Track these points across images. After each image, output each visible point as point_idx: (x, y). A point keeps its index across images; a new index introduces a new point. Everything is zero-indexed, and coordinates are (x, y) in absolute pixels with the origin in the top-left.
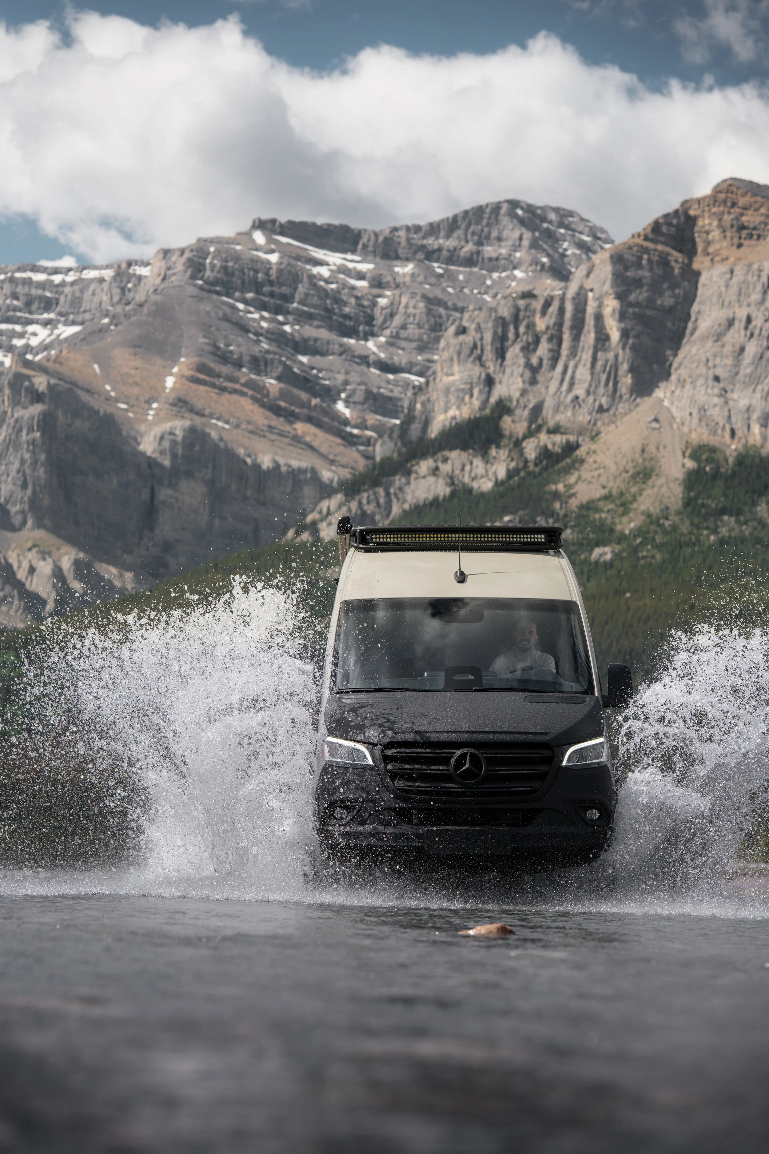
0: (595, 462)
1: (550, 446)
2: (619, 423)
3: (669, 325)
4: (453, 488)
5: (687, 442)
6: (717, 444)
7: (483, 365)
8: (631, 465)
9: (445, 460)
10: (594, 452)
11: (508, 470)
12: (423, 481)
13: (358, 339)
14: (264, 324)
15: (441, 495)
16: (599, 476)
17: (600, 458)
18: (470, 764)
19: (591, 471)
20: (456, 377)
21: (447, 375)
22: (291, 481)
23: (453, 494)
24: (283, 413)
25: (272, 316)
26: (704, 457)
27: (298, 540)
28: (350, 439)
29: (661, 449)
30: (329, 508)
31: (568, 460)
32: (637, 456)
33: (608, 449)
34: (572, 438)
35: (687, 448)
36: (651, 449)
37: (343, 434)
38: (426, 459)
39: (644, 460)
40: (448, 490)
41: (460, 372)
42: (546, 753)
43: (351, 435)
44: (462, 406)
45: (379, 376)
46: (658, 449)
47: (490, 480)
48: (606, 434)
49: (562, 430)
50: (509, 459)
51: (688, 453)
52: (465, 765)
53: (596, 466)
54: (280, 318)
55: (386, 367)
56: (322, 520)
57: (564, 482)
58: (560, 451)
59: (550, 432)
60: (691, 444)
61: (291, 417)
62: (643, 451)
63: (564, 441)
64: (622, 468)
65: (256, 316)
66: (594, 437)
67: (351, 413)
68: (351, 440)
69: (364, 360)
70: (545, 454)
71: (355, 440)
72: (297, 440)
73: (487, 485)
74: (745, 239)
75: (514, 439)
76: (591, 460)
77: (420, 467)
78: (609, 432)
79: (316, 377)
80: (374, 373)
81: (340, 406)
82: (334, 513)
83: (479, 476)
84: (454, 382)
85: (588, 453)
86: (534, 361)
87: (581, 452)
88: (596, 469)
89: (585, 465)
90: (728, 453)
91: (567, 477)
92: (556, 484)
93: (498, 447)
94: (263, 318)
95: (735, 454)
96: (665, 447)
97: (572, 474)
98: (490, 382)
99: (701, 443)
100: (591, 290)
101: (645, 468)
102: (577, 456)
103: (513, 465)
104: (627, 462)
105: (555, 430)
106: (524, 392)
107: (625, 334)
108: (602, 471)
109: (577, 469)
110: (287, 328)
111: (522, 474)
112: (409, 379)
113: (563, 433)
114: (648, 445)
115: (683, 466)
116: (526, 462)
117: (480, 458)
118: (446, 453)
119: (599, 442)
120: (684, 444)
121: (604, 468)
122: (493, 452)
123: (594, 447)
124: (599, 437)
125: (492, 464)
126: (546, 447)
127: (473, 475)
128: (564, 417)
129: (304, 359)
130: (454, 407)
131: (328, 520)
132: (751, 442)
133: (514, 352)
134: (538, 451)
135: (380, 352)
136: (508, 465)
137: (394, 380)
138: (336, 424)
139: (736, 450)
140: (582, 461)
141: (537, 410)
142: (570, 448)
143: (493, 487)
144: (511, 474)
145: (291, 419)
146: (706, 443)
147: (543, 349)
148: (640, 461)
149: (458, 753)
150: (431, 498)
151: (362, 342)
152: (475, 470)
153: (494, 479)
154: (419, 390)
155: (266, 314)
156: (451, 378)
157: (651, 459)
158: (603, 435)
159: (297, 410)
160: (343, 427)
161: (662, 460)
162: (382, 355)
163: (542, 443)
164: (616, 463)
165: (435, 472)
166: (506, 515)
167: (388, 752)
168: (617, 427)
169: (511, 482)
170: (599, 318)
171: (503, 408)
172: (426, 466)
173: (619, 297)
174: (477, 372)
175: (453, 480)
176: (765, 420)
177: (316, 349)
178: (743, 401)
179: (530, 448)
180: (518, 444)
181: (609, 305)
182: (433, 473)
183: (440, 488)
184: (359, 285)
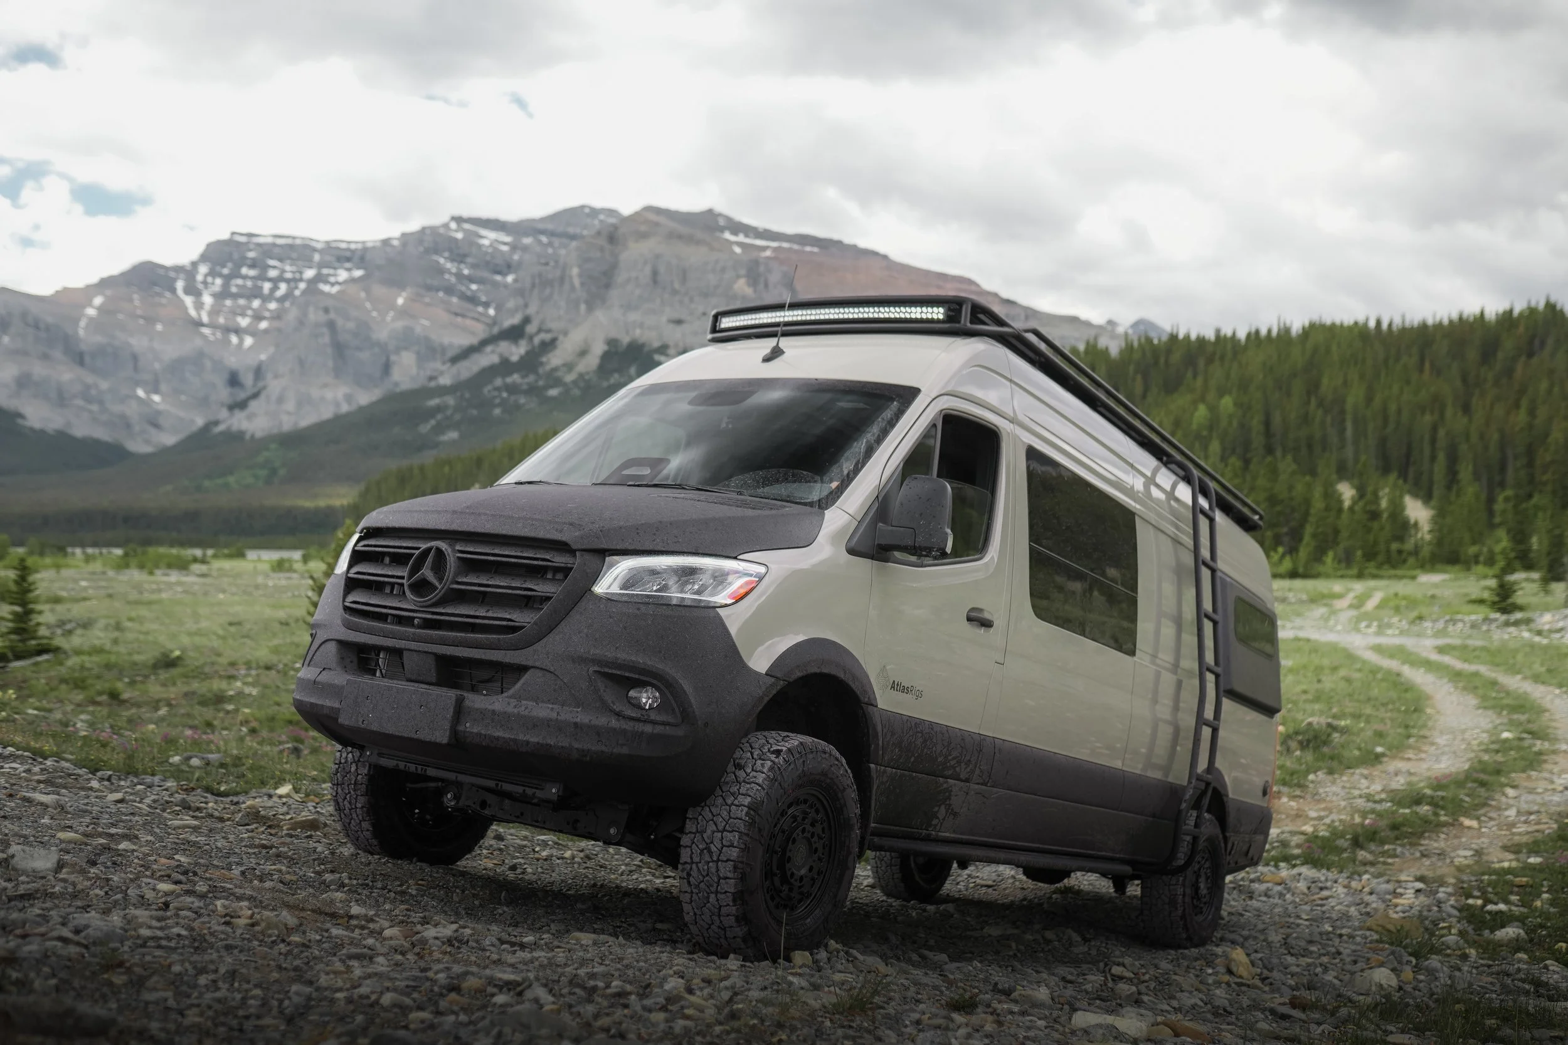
0: (563, 347)
1: (545, 339)
2: (578, 327)
3: (604, 280)
4: (500, 359)
6: (619, 338)
7: (524, 299)
8: (578, 349)
9: (499, 346)
10: (564, 342)
11: (525, 351)
12: (488, 356)
13: (502, 276)
14: (453, 269)
15: (494, 363)
17: (565, 345)
19: (560, 351)
20: (514, 304)
23: (499, 362)
24: (459, 316)
25: (457, 265)
26: (613, 345)
29: (594, 341)
30: (444, 370)
31: (551, 346)
32: (582, 345)
33: (570, 341)
34: (555, 335)
35: (606, 340)
36: (590, 341)
38: (491, 345)
39: (585, 346)
40: (497, 361)
44: (512, 318)
46: (592, 341)
47: (516, 356)
48: (571, 333)
49: (551, 331)
50: (527, 345)
51: (606, 343)
53: (563, 349)
54: (462, 266)
56: (439, 376)
57: (547, 357)
58: (548, 341)
59: (546, 332)
60: (608, 338)
62: (585, 342)
63: (551, 336)
64: (574, 350)
65: (449, 265)
66: (565, 335)
70: (542, 343)
72: (465, 330)
73: (515, 358)
74: (640, 238)
75: (530, 335)
76: (561, 347)
78: (573, 332)
79: (479, 297)
81: (491, 311)
82: (445, 372)
83: (513, 354)
84: (513, 306)
85: (560, 343)
86: (543, 297)
87: (557, 342)
88: (562, 351)
89: (558, 349)
90: (623, 343)
91: (549, 355)
92: (543, 358)
93: (522, 340)
94: (452, 266)
95: (626, 343)
96: (596, 340)
97: (552, 353)
100: (569, 263)
102: (555, 344)
103: (527, 349)
104: (577, 347)
106: (538, 312)
107: (582, 284)
108: (565, 352)
109: (554, 351)
110: (465, 271)
111: (530, 353)
113: (551, 333)
114: (588, 339)
115: (602, 349)
116: (533, 347)
117: (514, 345)
118: (500, 343)
119: (567, 337)
120: (605, 338)
121: (566, 350)
122: (520, 342)
124: (567, 335)
125: (519, 348)
126: (543, 339)
127: (510, 353)
128: (553, 325)
129: (473, 287)
131: (442, 375)
132: (635, 337)
133: (536, 292)
134: (540, 341)
136: (525, 349)
139: (627, 341)
140: (557, 347)
141: (542, 321)
142: (553, 340)
144: (527, 353)
146: (614, 337)
149: (424, 546)
150: (489, 365)
152: (511, 351)
153: (518, 356)
155: (454, 264)
157: (588, 346)
158: (569, 334)
159: (467, 314)
161: (593, 346)
164: (572, 348)
168: (576, 329)
169: (524, 357)
170: (571, 277)
171: (527, 320)
172: (489, 349)
173: (580, 266)
174: (520, 301)
175: (501, 356)
176: (641, 326)
177: (480, 281)
178: (633, 316)
179: (537, 341)
180: (531, 338)
181: (575, 271)
182: (493, 352)
183: (495, 359)
184: (505, 248)
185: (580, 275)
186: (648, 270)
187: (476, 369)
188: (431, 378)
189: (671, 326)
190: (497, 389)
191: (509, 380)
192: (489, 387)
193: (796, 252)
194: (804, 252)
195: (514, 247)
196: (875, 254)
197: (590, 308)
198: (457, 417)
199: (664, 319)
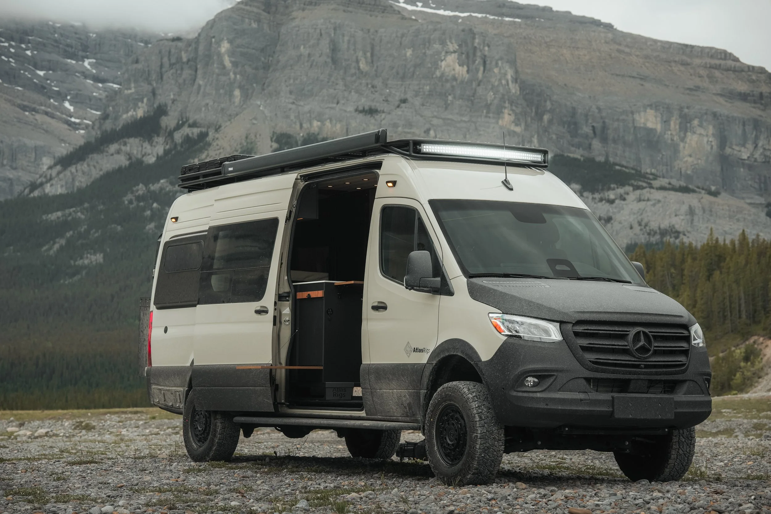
0: (218, 145)
1: (190, 135)
2: (232, 120)
3: (263, 59)
4: (130, 161)
5: (273, 132)
6: (291, 133)
7: (150, 84)
8: (239, 146)
9: (125, 144)
10: (217, 139)
11: (165, 150)
12: (111, 157)
13: (77, 60)
14: (12, 50)
15: (124, 165)
16: (220, 153)
17: (220, 142)
19: (215, 150)
20: (133, 90)
21: (127, 89)
22: (34, 154)
23: (131, 165)
24: (28, 109)
25: (18, 44)
26: (284, 141)
27: (32, 195)
28: (74, 126)
29: (258, 136)
30: (51, 175)
31: (201, 144)
32: (243, 141)
33: (226, 137)
34: (204, 130)
35: (273, 135)
36: (252, 136)
37: (69, 123)
38: (113, 143)
39: (247, 143)
40: (127, 163)
41: (135, 87)
43: (75, 123)
44: (137, 109)
45: (92, 85)
46: (256, 136)
47: (154, 156)
48: (225, 127)
49: (198, 125)
50: (165, 143)
51: (274, 139)
53: (218, 147)
54: (23, 46)
55: (97, 79)
56: (47, 182)
57: (198, 157)
58: (196, 138)
59: (190, 126)
60: (276, 133)
61: (33, 111)
62: (247, 138)
63: (199, 132)
64: (234, 149)
65: (6, 44)
66: (218, 129)
67: (74, 109)
69: (82, 74)
70: (187, 139)
71: (77, 126)
72: (38, 127)
73: (151, 160)
74: (308, 5)
75: (168, 130)
76: (215, 144)
77: (109, 148)
78: (226, 126)
79: (50, 85)
80: (90, 83)
81: (67, 104)
82: (54, 178)
83: (147, 154)
84: (132, 94)
85: (213, 140)
86: (181, 81)
87: (209, 139)
88: (218, 149)
89: (212, 147)
90: (298, 139)
91: (200, 155)
92: (194, 159)
93: (158, 136)
94: (11, 46)
95: (302, 139)
96: (260, 135)
97: (203, 153)
98: (154, 94)
99: (282, 132)
100: (214, 37)
101: (248, 149)
102: (206, 141)
103: (168, 147)
104: (237, 145)
105: (194, 125)
106: (174, 101)
107: (235, 64)
108: (221, 150)
109: (207, 150)
110: (29, 53)
111: (173, 152)
112: (112, 86)
113: (198, 127)
114: (250, 134)
115: (271, 146)
116: (176, 145)
117: (147, 142)
118: (127, 140)
119: (220, 132)
120: (272, 133)
121: (223, 148)
122: (156, 139)
123: (217, 136)
124: (221, 129)
125: (155, 146)
126: (188, 135)
127: (143, 153)
128: (199, 117)
129: (41, 73)
130: (132, 110)
131: (51, 182)
132: (312, 131)
133: (168, 75)
134: (183, 138)
135: (93, 69)
136: (164, 147)
137: (102, 87)
138: (64, 116)
139: (303, 136)
140: (209, 145)
141: (183, 112)
142: (203, 136)
143: (156, 161)
144: (167, 152)
145: (34, 113)
146: (285, 132)
147: (186, 74)
148: (245, 144)
150: (117, 168)
151: (81, 63)
152: (144, 150)
153: (156, 156)
155: (13, 43)
156: (129, 91)
157: (252, 143)
158: (223, 128)
159: (38, 107)
160: (69, 118)
161: (258, 143)
162: (94, 71)
163: (185, 134)
164: (230, 146)
166: (162, 179)
168: (231, 123)
169: (167, 158)
170: (219, 55)
171: (161, 111)
172: (113, 148)
173: (230, 42)
174: (146, 88)
175: (130, 156)
176: (320, 118)
177: (50, 67)
178: (307, 106)
179: (178, 137)
180: (170, 134)
181: (225, 47)
182: (118, 152)
183: (122, 161)
185: (231, 53)
186: (325, 46)
187: (96, 174)
188: (34, 186)
189: (361, 116)
190: (139, 199)
191: (154, 187)
192: (130, 196)
193: (493, 22)
194: (502, 23)
196: (597, 23)
197: (246, 96)
198: (97, 234)
199: (351, 108)
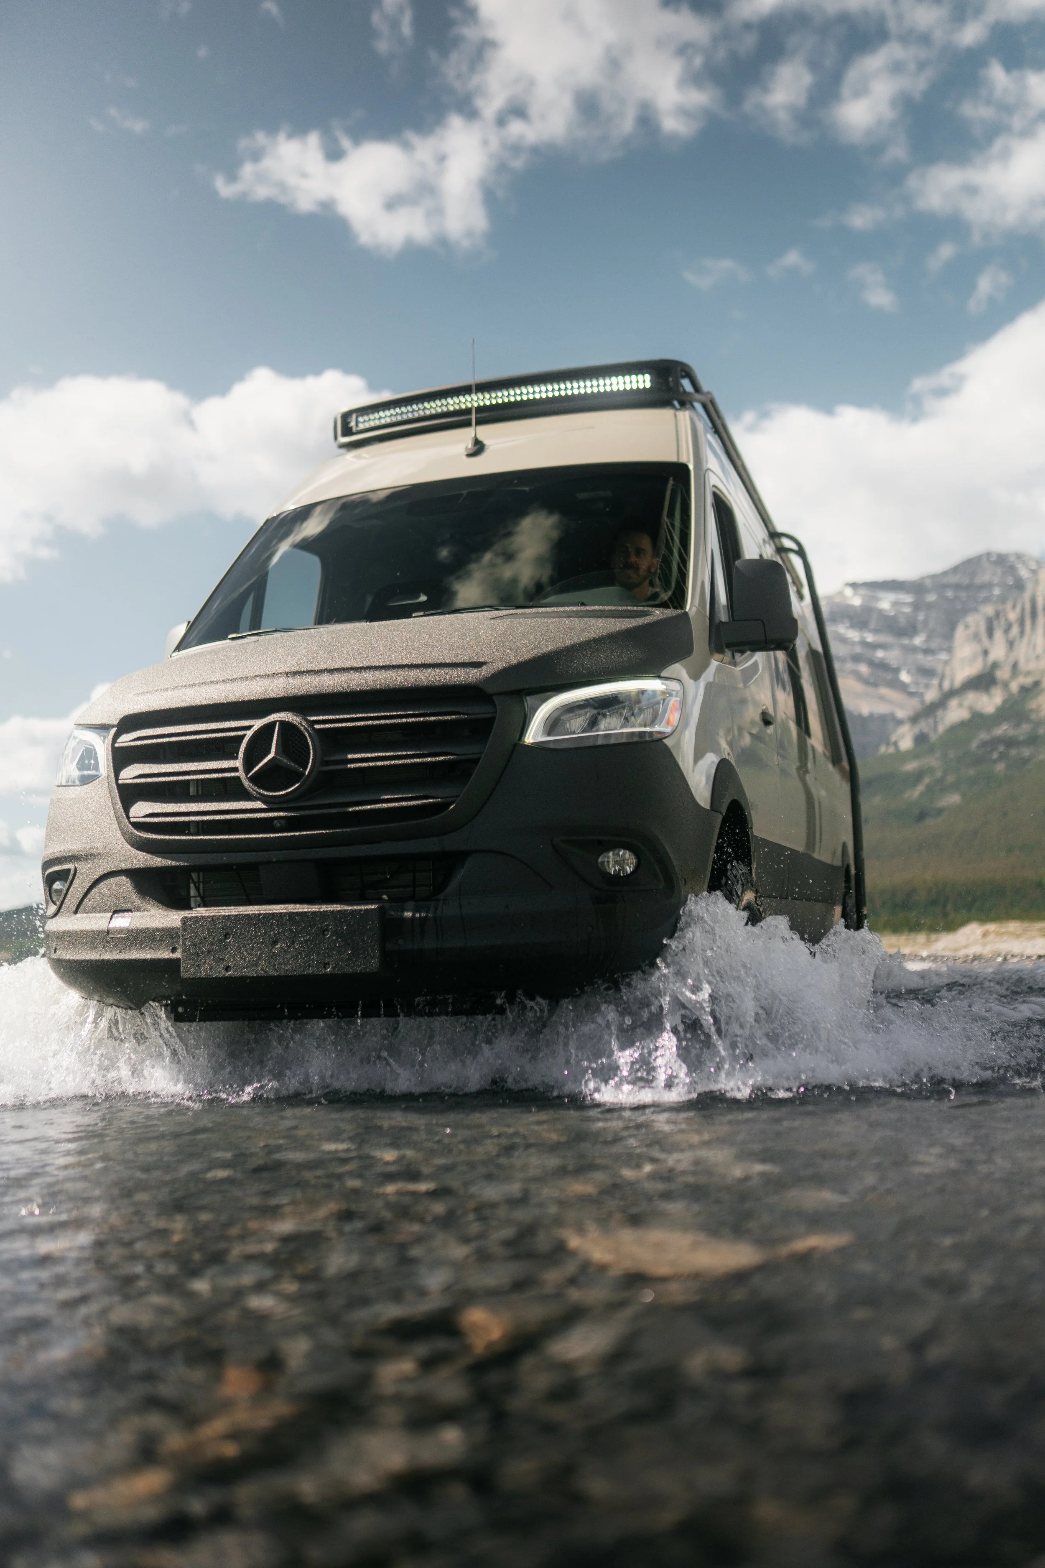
1: (1025, 684)
4: (972, 713)
7: (981, 644)
9: (966, 698)
11: (1003, 700)
12: (955, 711)
13: (909, 638)
15: (966, 718)
18: (280, 750)
20: (968, 653)
21: (962, 652)
22: (880, 721)
23: (973, 717)
24: (872, 684)
27: (888, 752)
31: (1037, 690)
34: (1037, 678)
37: (907, 691)
38: (955, 699)
40: (969, 715)
41: (969, 649)
42: (479, 711)
43: (911, 691)
44: (972, 668)
45: (924, 657)
47: (993, 706)
49: (1031, 674)
50: (1003, 693)
52: (269, 752)
55: (927, 651)
57: (1035, 703)
58: (1031, 685)
59: (1024, 676)
61: (875, 685)
63: (1033, 680)
67: (910, 679)
68: (911, 694)
69: (915, 649)
70: (1023, 688)
71: (914, 694)
72: (882, 698)
73: (991, 709)
75: (1004, 682)
77: (952, 704)
79: (888, 662)
80: (921, 656)
81: (903, 676)
83: (986, 704)
84: (966, 655)
86: (1011, 637)
91: (1037, 700)
92: (1031, 704)
93: (996, 687)
98: (986, 653)
103: (1005, 696)
105: (1028, 674)
106: (1007, 656)
110: (870, 638)
111: (1011, 701)
112: (940, 657)
116: (1013, 694)
117: (985, 694)
118: (966, 694)
122: (993, 690)
125: (993, 697)
126: (1023, 684)
127: (983, 704)
128: (1032, 666)
129: (880, 654)
130: (968, 669)
133: (998, 634)
134: (1019, 687)
135: (922, 644)
136: (1002, 696)
137: (932, 658)
138: (902, 686)
141: (1015, 666)
142: (1037, 684)
143: (995, 710)
144: (1005, 702)
145: (877, 686)
147: (1015, 630)
149: (258, 724)
150: (960, 720)
151: (912, 640)
152: (983, 702)
153: (995, 706)
154: (946, 663)
156: (965, 653)
159: (880, 682)
160: (906, 688)
162: (924, 645)
163: (1020, 683)
165: (960, 705)
167: (126, 740)
169: (1005, 706)
175: (971, 709)
179: (1014, 687)
180: (1006, 685)
183: (964, 714)
184: (907, 610)
191: (997, 733)
192: (975, 742)
195: (916, 606)
198: (951, 779)
